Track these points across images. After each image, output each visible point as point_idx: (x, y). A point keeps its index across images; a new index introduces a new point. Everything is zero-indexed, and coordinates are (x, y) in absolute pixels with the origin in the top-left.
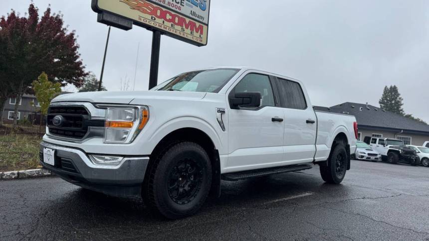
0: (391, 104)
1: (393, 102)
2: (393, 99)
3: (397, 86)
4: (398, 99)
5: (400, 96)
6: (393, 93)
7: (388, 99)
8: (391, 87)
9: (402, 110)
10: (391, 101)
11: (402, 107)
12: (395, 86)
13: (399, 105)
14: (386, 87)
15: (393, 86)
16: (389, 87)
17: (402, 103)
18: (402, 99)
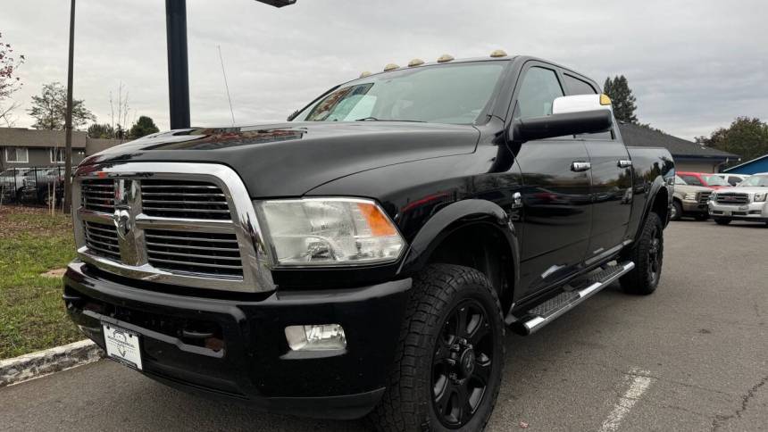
0: (618, 109)
1: (621, 105)
2: (619, 100)
3: (626, 77)
4: (628, 100)
5: (631, 94)
6: (620, 90)
8: (616, 80)
9: (634, 118)
11: (634, 112)
12: (622, 77)
13: (630, 110)
14: (608, 79)
15: (619, 77)
16: (613, 79)
18: (635, 100)
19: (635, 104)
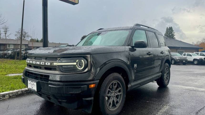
0: (170, 35)
1: (171, 34)
2: (170, 33)
3: (172, 27)
4: (173, 33)
5: (174, 32)
6: (171, 30)
7: (168, 33)
8: (170, 28)
9: (174, 38)
10: (170, 34)
11: (175, 36)
12: (171, 27)
13: (174, 36)
14: (167, 27)
15: (170, 27)
16: (168, 28)
17: (175, 35)
18: (175, 33)
19: (175, 34)
